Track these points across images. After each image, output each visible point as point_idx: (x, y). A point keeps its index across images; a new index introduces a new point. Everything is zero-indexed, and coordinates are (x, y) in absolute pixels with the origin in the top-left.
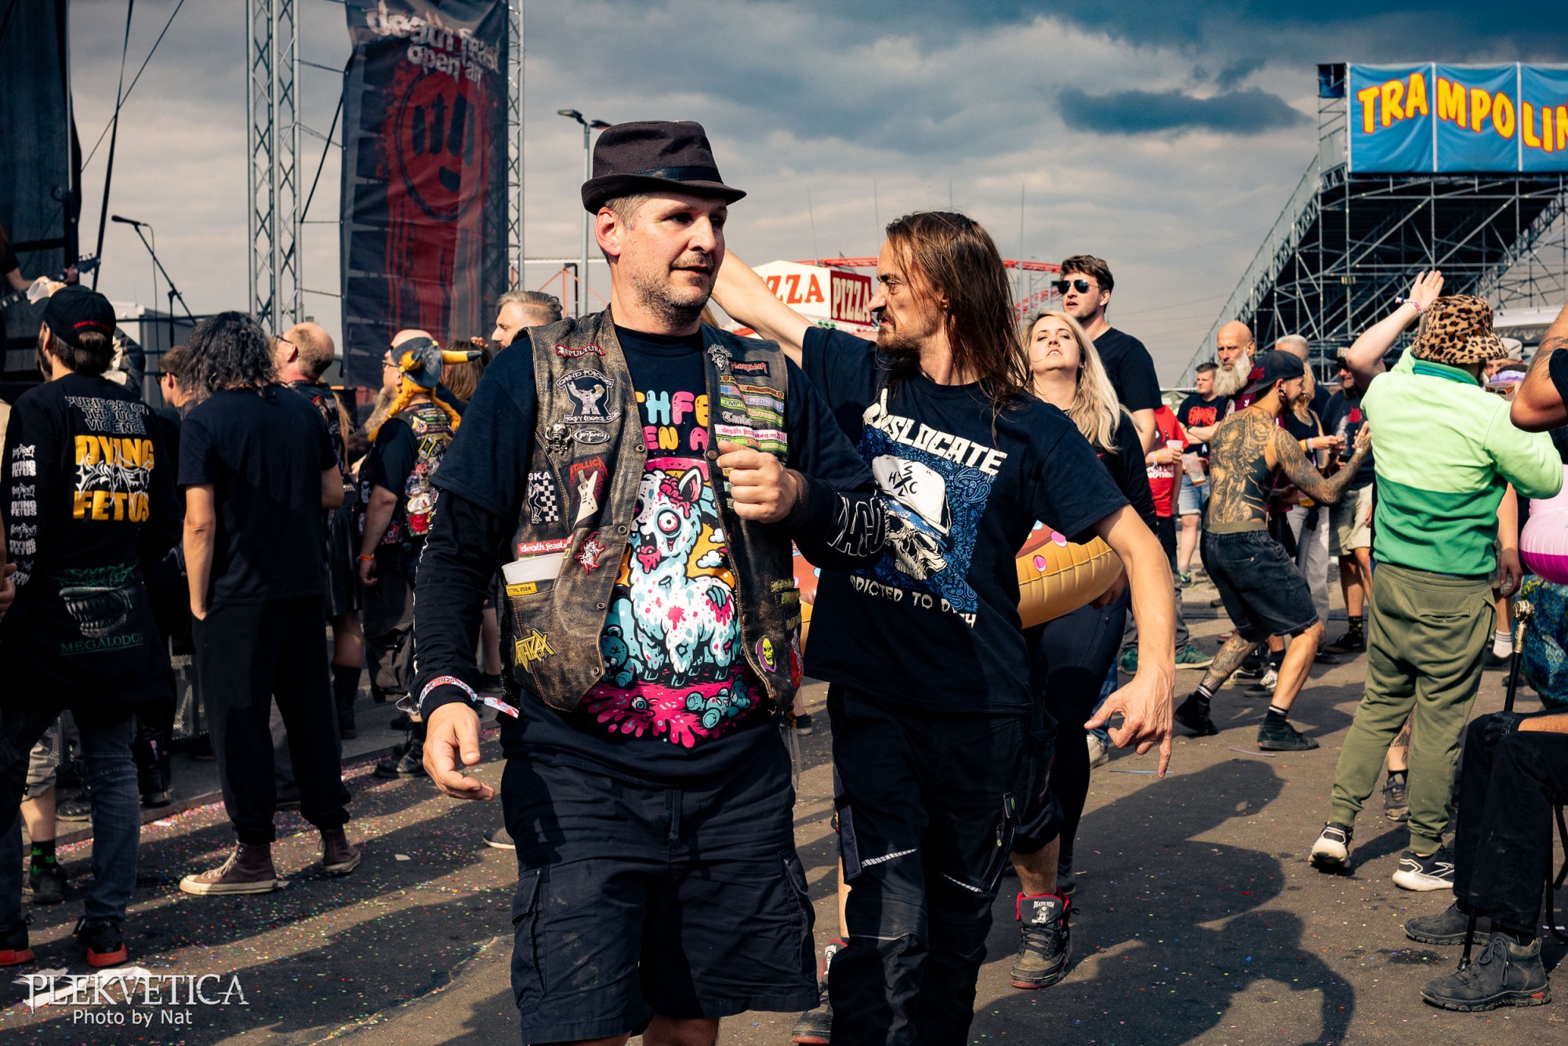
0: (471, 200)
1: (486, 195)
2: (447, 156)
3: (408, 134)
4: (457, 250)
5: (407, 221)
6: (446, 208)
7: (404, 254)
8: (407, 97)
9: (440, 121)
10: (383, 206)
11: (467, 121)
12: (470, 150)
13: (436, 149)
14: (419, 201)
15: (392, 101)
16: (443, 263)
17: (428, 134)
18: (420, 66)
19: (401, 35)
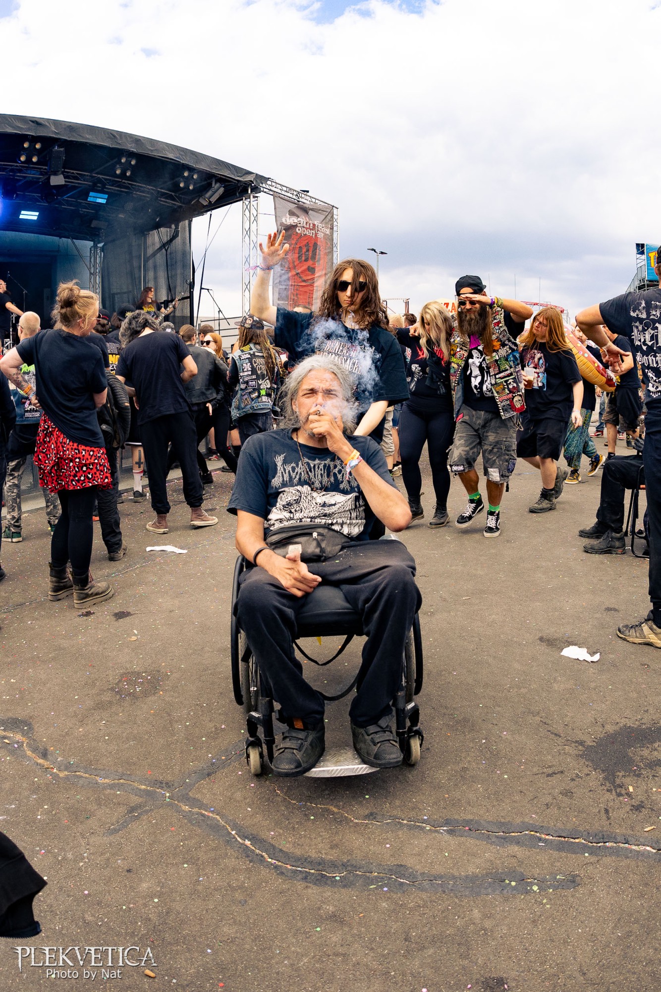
0: (319, 277)
1: (325, 274)
2: (310, 263)
3: (297, 255)
4: (314, 293)
5: (297, 285)
6: (310, 280)
7: (295, 295)
8: (296, 244)
9: (308, 251)
10: (288, 279)
11: (318, 251)
12: (320, 259)
13: (306, 260)
14: (300, 277)
16: (310, 298)
17: (303, 255)
18: (301, 234)
19: (294, 224)
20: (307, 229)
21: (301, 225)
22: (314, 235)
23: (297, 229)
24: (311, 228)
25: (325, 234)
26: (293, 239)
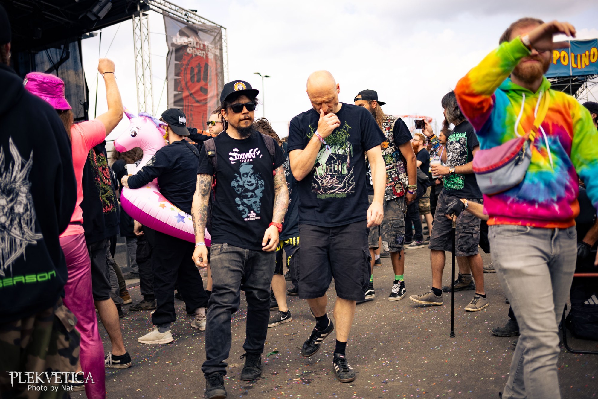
0: (212, 97)
2: (202, 83)
3: (189, 76)
4: (208, 113)
5: (190, 104)
6: (203, 100)
7: (190, 115)
8: (188, 64)
9: (199, 71)
10: (181, 100)
11: (209, 72)
12: (210, 81)
13: (199, 81)
14: (193, 98)
15: (182, 66)
16: (203, 118)
17: (196, 76)
18: (192, 54)
19: (184, 44)
20: (197, 49)
21: (192, 45)
22: (204, 56)
23: (188, 50)
24: (202, 48)
25: (216, 56)
26: (185, 60)
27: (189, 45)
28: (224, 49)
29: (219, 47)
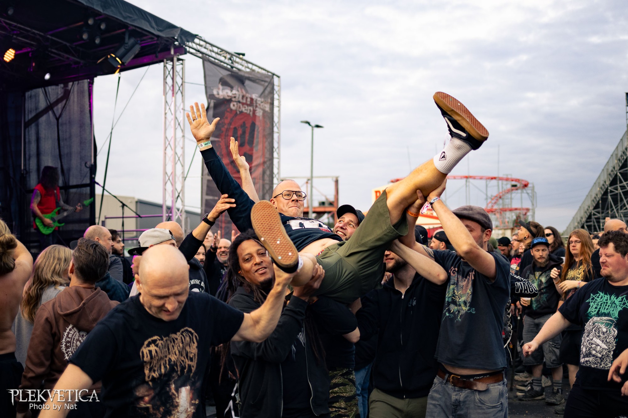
0: (258, 166)
1: (264, 163)
2: (247, 147)
8: (230, 124)
9: (244, 133)
11: (256, 133)
12: (257, 144)
13: (242, 145)
15: (223, 126)
17: (239, 139)
18: (236, 111)
19: (228, 98)
20: (243, 104)
21: (237, 99)
22: (251, 113)
23: (232, 105)
24: (248, 103)
25: (264, 111)
26: (227, 118)
27: (233, 99)
28: (276, 103)
29: (269, 101)
